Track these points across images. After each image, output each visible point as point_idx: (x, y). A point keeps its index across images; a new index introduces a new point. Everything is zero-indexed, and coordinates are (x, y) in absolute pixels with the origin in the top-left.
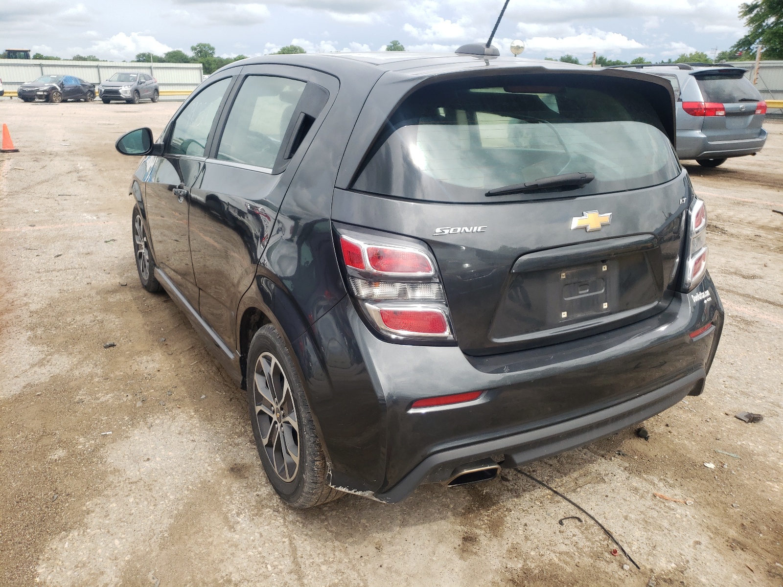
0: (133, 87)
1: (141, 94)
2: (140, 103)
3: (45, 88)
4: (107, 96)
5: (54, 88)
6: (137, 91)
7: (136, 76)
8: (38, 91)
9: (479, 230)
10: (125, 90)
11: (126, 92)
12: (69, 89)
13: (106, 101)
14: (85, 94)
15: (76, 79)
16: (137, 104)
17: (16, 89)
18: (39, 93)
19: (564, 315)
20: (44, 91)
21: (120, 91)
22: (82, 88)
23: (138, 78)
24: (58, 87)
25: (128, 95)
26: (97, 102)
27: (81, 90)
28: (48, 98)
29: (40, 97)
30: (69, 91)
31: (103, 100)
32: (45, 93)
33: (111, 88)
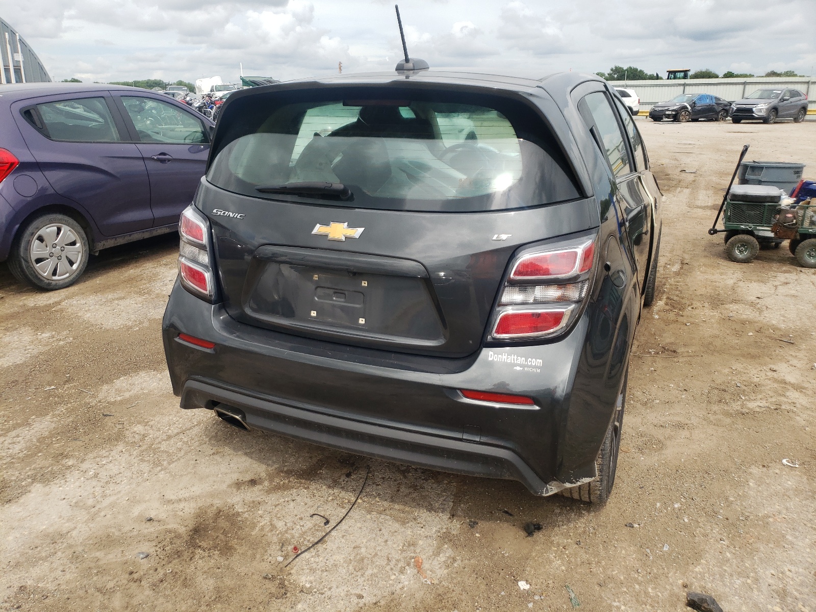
0: (770, 105)
1: (780, 113)
2: (775, 123)
3: (675, 108)
4: (737, 115)
5: (684, 108)
6: (775, 109)
7: (780, 92)
8: (668, 110)
9: (238, 217)
10: (761, 108)
11: (760, 110)
12: (700, 108)
13: (736, 120)
14: (718, 113)
15: (711, 98)
16: (771, 124)
17: (648, 109)
18: (667, 113)
19: (314, 314)
20: (672, 111)
21: (754, 109)
22: (716, 107)
23: (782, 95)
24: (688, 107)
25: (763, 114)
26: (729, 122)
27: (714, 109)
28: (676, 117)
29: (668, 116)
30: (699, 110)
31: (733, 120)
32: (674, 113)
33: (744, 106)
